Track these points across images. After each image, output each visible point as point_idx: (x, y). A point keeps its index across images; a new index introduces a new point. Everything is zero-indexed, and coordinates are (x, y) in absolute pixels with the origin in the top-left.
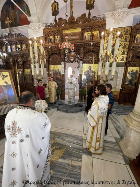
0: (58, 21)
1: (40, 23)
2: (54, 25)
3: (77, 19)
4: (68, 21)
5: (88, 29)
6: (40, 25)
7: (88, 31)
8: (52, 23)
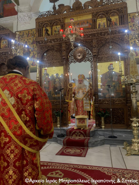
0: (57, 8)
1: (32, 13)
2: (51, 13)
3: (84, 5)
4: (72, 8)
5: (102, 14)
6: (31, 14)
7: (102, 17)
8: (49, 12)
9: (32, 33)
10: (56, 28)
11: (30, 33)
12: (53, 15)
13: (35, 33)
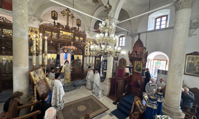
4: (65, 27)
5: (78, 35)
8: (51, 24)
9: (35, 31)
10: (55, 34)
11: (33, 30)
12: (53, 26)
13: (37, 31)
